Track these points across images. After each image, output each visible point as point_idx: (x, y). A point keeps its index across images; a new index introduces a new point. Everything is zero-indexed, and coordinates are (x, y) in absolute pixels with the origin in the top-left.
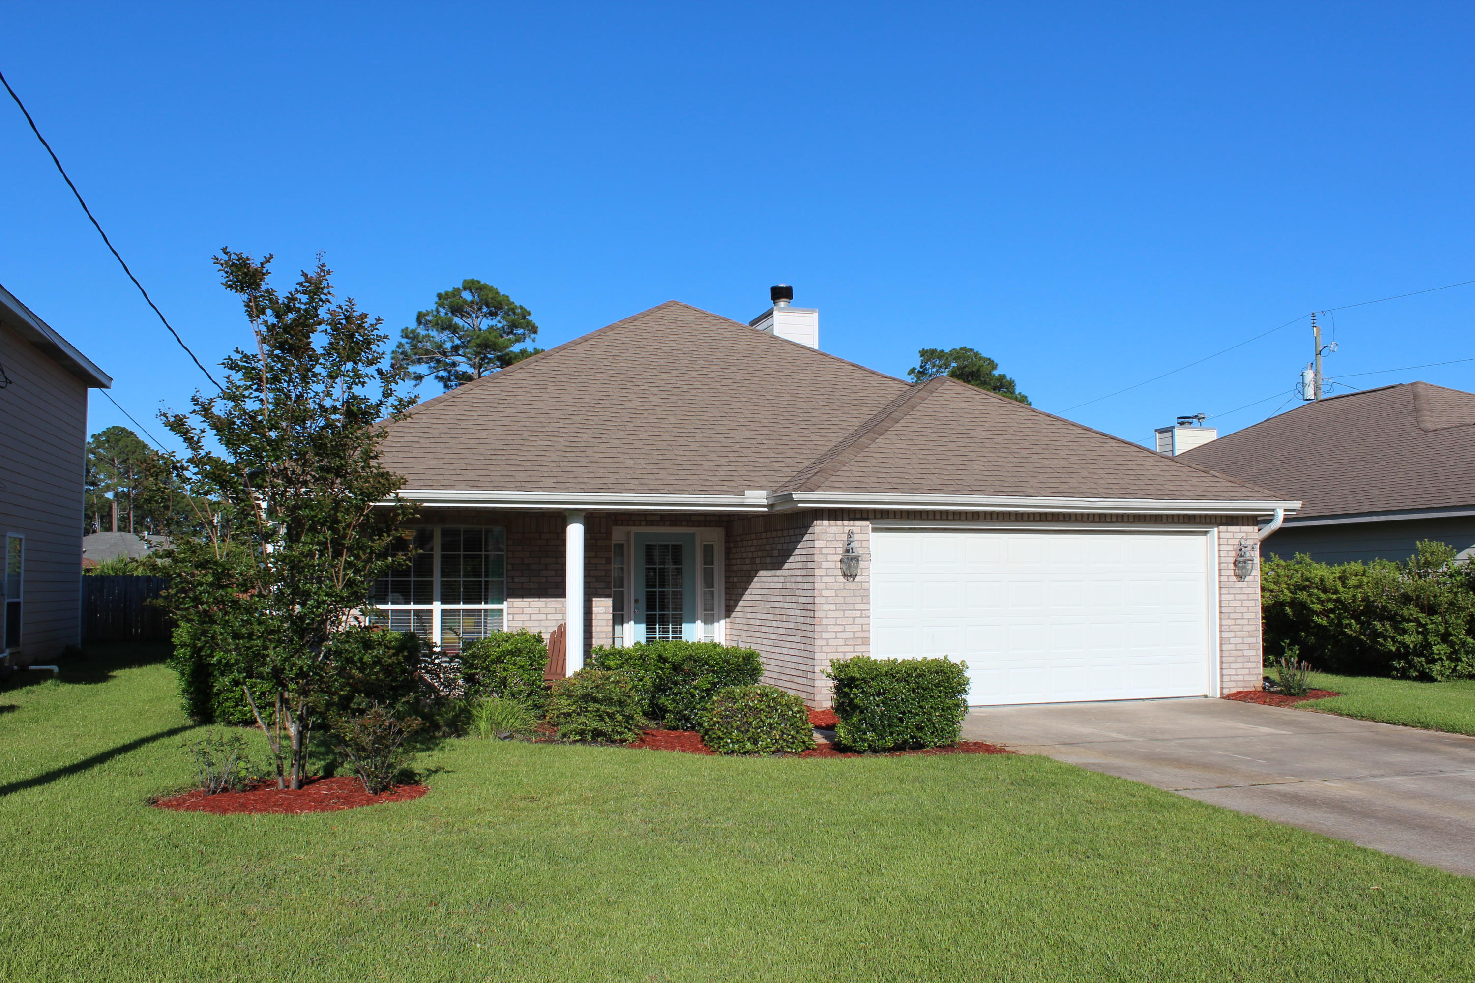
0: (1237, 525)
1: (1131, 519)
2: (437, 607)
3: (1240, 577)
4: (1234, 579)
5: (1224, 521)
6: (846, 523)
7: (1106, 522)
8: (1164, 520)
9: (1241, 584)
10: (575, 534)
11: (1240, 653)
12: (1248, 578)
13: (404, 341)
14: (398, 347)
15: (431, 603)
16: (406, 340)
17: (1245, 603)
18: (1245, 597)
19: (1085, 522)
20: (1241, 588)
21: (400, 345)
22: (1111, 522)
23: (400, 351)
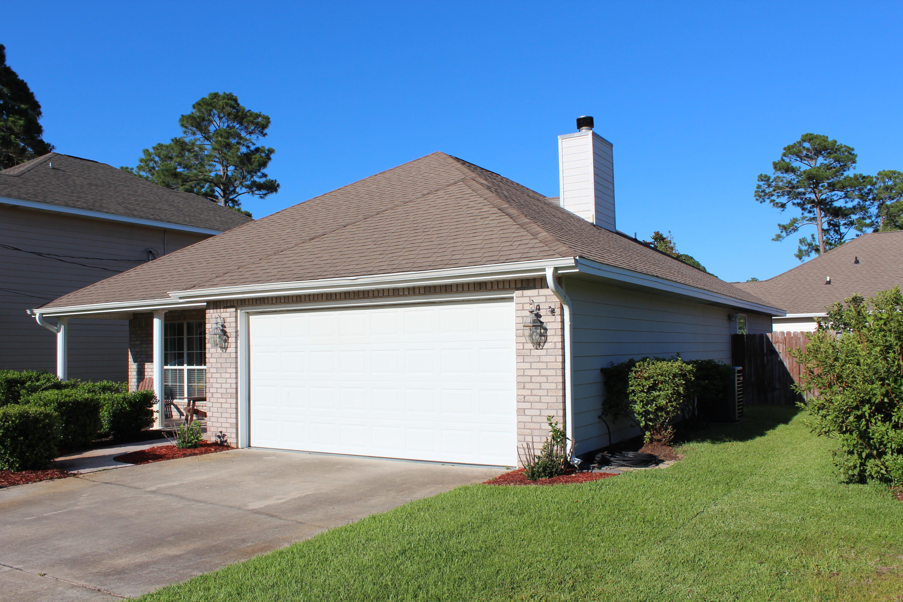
0: (535, 288)
1: (422, 291)
2: (185, 367)
3: (538, 345)
4: (530, 346)
5: (519, 285)
6: (222, 310)
7: (399, 295)
8: (454, 289)
9: (538, 352)
10: (157, 324)
11: (537, 426)
12: (546, 346)
13: (761, 183)
14: (758, 188)
15: (183, 365)
16: (763, 182)
17: (543, 372)
18: (543, 366)
19: (381, 297)
20: (539, 356)
21: (759, 187)
22: (404, 295)
23: (760, 190)
